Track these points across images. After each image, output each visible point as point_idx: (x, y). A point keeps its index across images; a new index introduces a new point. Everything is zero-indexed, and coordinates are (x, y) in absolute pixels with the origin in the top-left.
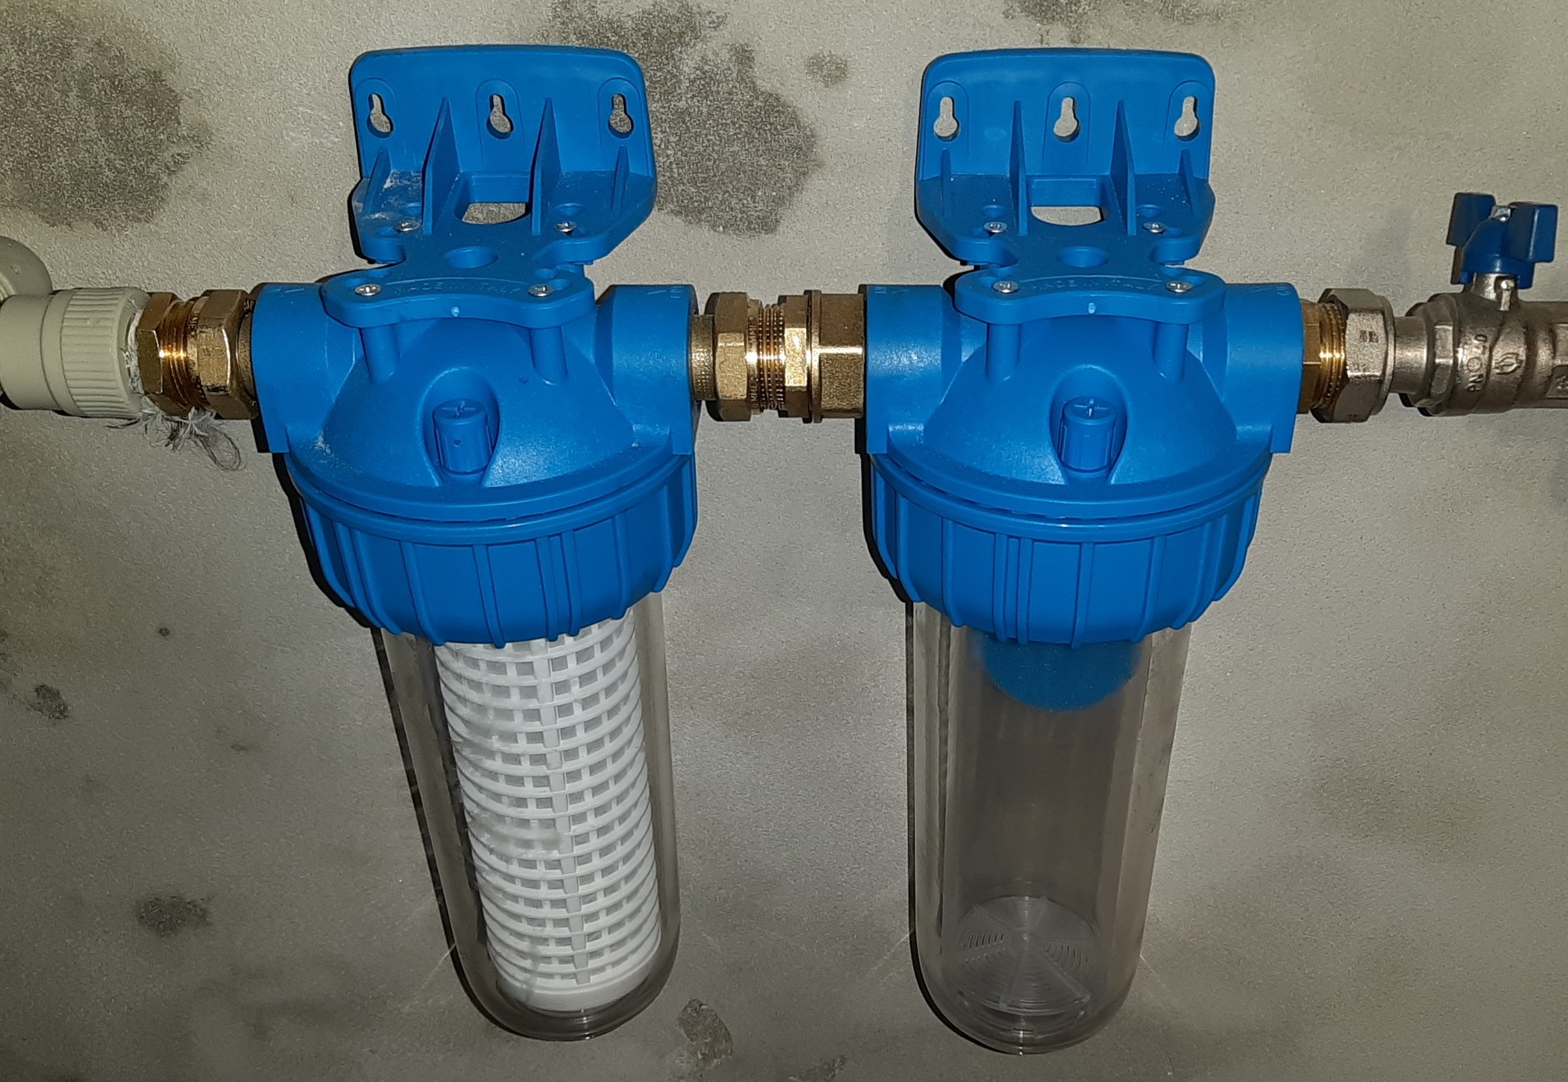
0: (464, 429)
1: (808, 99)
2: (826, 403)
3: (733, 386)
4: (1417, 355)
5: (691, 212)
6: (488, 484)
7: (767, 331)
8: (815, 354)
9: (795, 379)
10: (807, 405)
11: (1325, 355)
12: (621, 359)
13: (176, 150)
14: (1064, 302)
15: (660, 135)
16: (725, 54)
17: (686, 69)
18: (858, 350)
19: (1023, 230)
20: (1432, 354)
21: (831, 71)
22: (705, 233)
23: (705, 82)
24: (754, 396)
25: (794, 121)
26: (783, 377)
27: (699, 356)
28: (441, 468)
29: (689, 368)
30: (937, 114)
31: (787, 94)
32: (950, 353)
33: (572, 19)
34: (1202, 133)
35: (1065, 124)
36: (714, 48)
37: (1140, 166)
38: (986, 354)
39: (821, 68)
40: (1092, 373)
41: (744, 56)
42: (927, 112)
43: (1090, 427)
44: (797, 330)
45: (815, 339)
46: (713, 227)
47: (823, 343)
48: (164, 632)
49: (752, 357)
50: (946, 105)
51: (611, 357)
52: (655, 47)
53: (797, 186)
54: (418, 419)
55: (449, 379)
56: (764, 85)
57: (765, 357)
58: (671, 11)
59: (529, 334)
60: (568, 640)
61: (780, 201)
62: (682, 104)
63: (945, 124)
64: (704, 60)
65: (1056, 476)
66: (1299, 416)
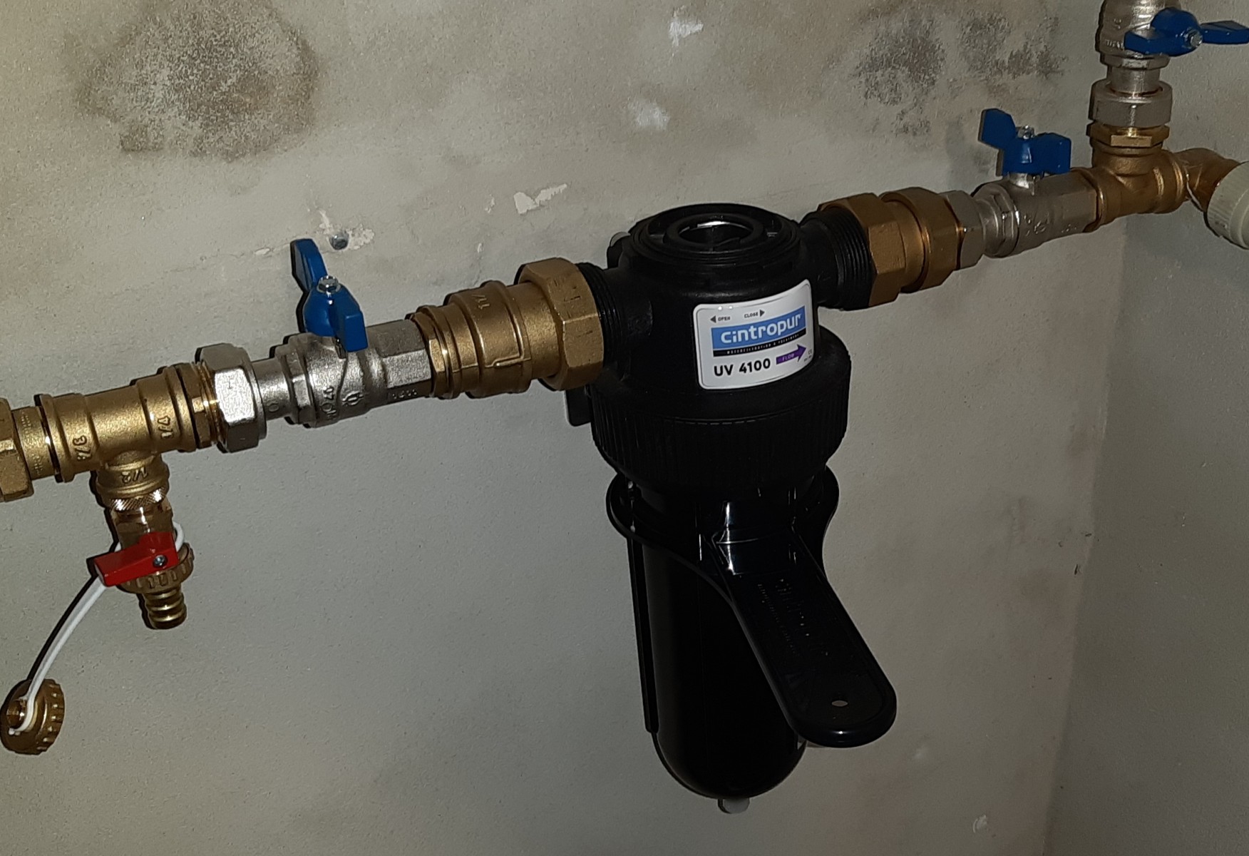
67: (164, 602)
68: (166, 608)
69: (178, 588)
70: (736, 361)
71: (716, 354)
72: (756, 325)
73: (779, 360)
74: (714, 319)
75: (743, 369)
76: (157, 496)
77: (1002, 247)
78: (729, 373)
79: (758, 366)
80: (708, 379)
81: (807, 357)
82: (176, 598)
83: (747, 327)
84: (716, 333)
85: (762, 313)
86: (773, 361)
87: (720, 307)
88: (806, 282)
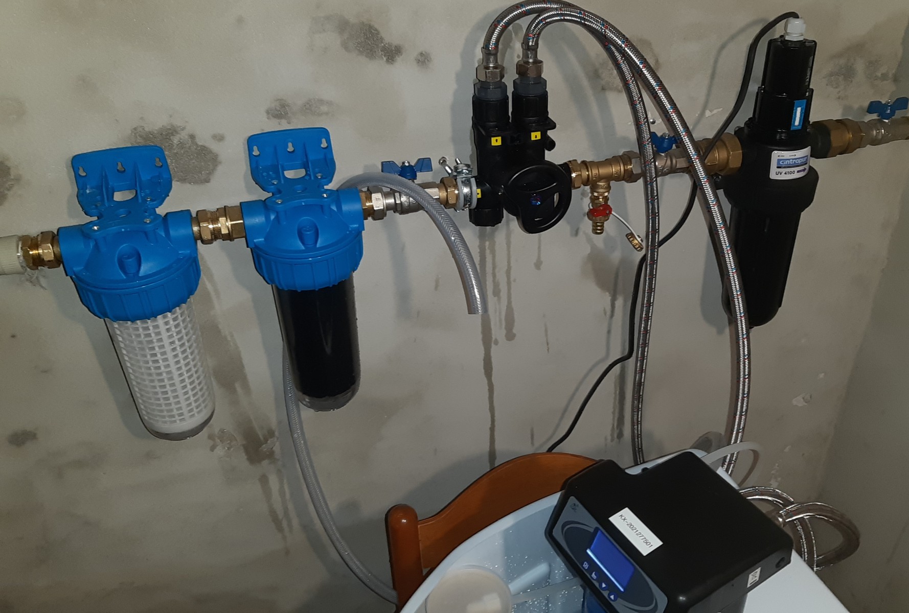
0: (131, 262)
1: (214, 146)
2: (234, 236)
3: (207, 236)
4: (391, 201)
5: (183, 180)
6: (140, 275)
7: (215, 220)
8: (229, 223)
9: (224, 231)
10: (229, 237)
11: (367, 204)
12: (172, 233)
13: (10, 183)
14: (295, 203)
15: (170, 160)
16: (187, 137)
17: (175, 142)
18: (242, 221)
19: (283, 182)
20: (395, 201)
21: (220, 138)
22: (188, 185)
23: (181, 144)
24: (213, 237)
25: (210, 152)
26: (221, 231)
27: (196, 229)
28: (125, 273)
29: (193, 233)
30: (253, 151)
31: (207, 145)
32: (267, 218)
33: (137, 133)
34: (329, 146)
35: (290, 149)
36: (184, 135)
37: (311, 157)
38: (277, 218)
39: (216, 137)
40: (305, 219)
41: (192, 137)
42: (250, 150)
43: (309, 234)
44: (223, 218)
45: (229, 220)
46: (190, 183)
47: (231, 221)
48: (13, 336)
49: (211, 226)
50: (255, 148)
51: (169, 233)
52: (165, 137)
53: (214, 169)
54: (116, 260)
55: (124, 247)
56: (200, 144)
57: (215, 226)
58: (168, 127)
59: (146, 233)
60: (169, 314)
61: (210, 174)
62: (175, 151)
63: (256, 152)
64: (181, 139)
65: (303, 248)
66: (365, 221)
67: (599, 226)
68: (599, 228)
69: (603, 223)
70: (784, 170)
71: (778, 167)
72: (793, 159)
73: (798, 172)
74: (779, 156)
75: (786, 173)
76: (606, 194)
77: (875, 142)
78: (781, 174)
79: (791, 173)
80: (773, 176)
81: (806, 171)
82: (602, 226)
83: (789, 160)
84: (779, 160)
85: (795, 155)
86: (796, 172)
87: (783, 152)
88: (810, 147)
